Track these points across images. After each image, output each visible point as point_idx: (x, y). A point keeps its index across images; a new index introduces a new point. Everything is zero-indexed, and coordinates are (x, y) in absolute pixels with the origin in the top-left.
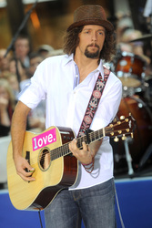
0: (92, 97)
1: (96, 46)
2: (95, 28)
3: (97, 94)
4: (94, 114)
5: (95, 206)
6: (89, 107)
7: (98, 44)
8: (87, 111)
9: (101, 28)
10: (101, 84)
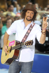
3: (29, 31)
5: (24, 68)
8: (25, 36)
10: (31, 28)
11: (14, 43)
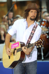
0: (31, 33)
1: (34, 16)
2: (34, 11)
3: (33, 32)
4: (32, 38)
5: (30, 69)
6: (30, 36)
7: (35, 16)
8: (29, 37)
9: (36, 11)
10: (35, 29)
11: (18, 45)
